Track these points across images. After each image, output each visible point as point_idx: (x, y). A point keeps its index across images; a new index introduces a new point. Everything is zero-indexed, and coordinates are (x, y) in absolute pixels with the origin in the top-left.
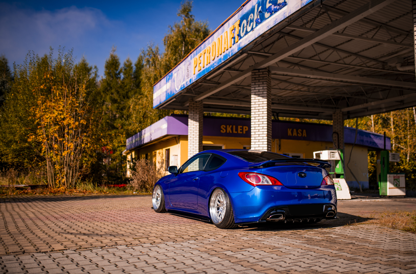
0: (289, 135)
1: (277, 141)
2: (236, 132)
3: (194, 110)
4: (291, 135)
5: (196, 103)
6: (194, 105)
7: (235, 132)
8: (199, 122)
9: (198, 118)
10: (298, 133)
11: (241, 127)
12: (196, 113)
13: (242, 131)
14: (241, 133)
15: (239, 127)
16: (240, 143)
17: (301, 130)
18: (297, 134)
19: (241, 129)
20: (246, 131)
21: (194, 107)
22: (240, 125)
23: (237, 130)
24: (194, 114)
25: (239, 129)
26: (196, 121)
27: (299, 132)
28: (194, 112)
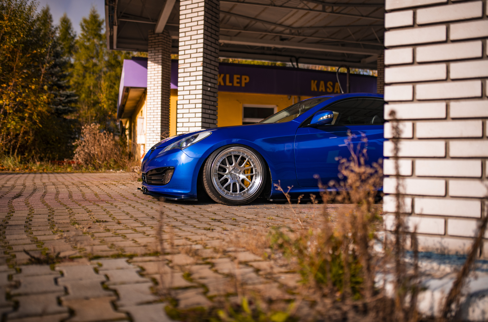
0: (312, 89)
1: (295, 98)
2: (231, 84)
3: (155, 48)
4: (316, 90)
5: (158, 36)
6: (155, 39)
7: (228, 84)
8: (162, 65)
9: (161, 59)
10: (326, 87)
11: (239, 76)
12: (158, 52)
13: (240, 83)
14: (239, 85)
15: (235, 77)
16: (237, 100)
17: (331, 83)
18: (326, 89)
19: (238, 80)
20: (246, 83)
21: (155, 42)
22: (237, 74)
23: (231, 81)
24: (155, 53)
25: (236, 80)
26: (158, 63)
27: (328, 85)
28: (155, 50)
